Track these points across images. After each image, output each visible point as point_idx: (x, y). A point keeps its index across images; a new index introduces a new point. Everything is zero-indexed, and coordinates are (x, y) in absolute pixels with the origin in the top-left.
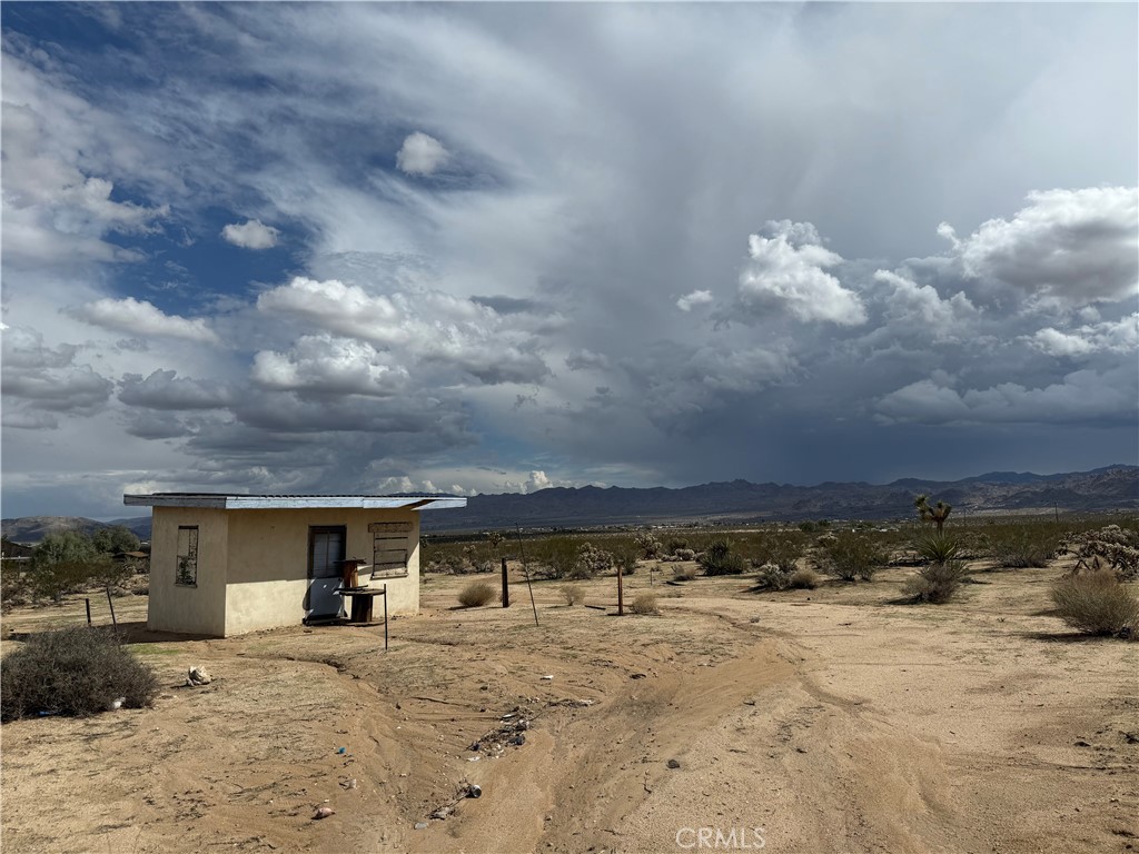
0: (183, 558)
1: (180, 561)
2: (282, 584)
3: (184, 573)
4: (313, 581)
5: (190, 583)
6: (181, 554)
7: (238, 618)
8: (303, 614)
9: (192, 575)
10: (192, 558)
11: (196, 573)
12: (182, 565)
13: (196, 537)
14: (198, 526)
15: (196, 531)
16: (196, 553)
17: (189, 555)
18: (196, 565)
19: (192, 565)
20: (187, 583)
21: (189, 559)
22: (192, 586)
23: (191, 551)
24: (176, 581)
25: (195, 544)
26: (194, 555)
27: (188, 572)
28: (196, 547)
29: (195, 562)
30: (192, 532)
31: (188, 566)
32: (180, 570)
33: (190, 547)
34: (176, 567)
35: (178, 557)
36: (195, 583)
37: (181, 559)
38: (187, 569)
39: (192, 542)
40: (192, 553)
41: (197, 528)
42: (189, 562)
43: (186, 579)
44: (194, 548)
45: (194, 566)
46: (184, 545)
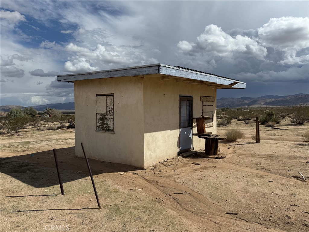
0: (101, 115)
1: (99, 116)
2: (169, 132)
3: (102, 124)
4: (181, 129)
5: (109, 131)
6: (99, 111)
7: (151, 155)
8: (178, 150)
9: (110, 125)
10: (110, 114)
11: (113, 124)
12: (100, 119)
13: (113, 101)
14: (113, 94)
15: (112, 97)
16: (113, 111)
17: (107, 112)
18: (113, 119)
19: (110, 119)
20: (106, 130)
21: (107, 115)
22: (111, 132)
23: (108, 110)
24: (96, 129)
25: (111, 105)
26: (111, 113)
27: (106, 123)
28: (112, 108)
29: (112, 117)
30: (108, 98)
31: (106, 119)
32: (100, 123)
33: (107, 107)
34: (96, 120)
35: (97, 113)
36: (113, 130)
37: (99, 115)
38: (105, 122)
39: (109, 104)
40: (109, 111)
41: (113, 95)
42: (107, 117)
43: (105, 127)
44: (111, 108)
45: (112, 120)
46: (102, 106)
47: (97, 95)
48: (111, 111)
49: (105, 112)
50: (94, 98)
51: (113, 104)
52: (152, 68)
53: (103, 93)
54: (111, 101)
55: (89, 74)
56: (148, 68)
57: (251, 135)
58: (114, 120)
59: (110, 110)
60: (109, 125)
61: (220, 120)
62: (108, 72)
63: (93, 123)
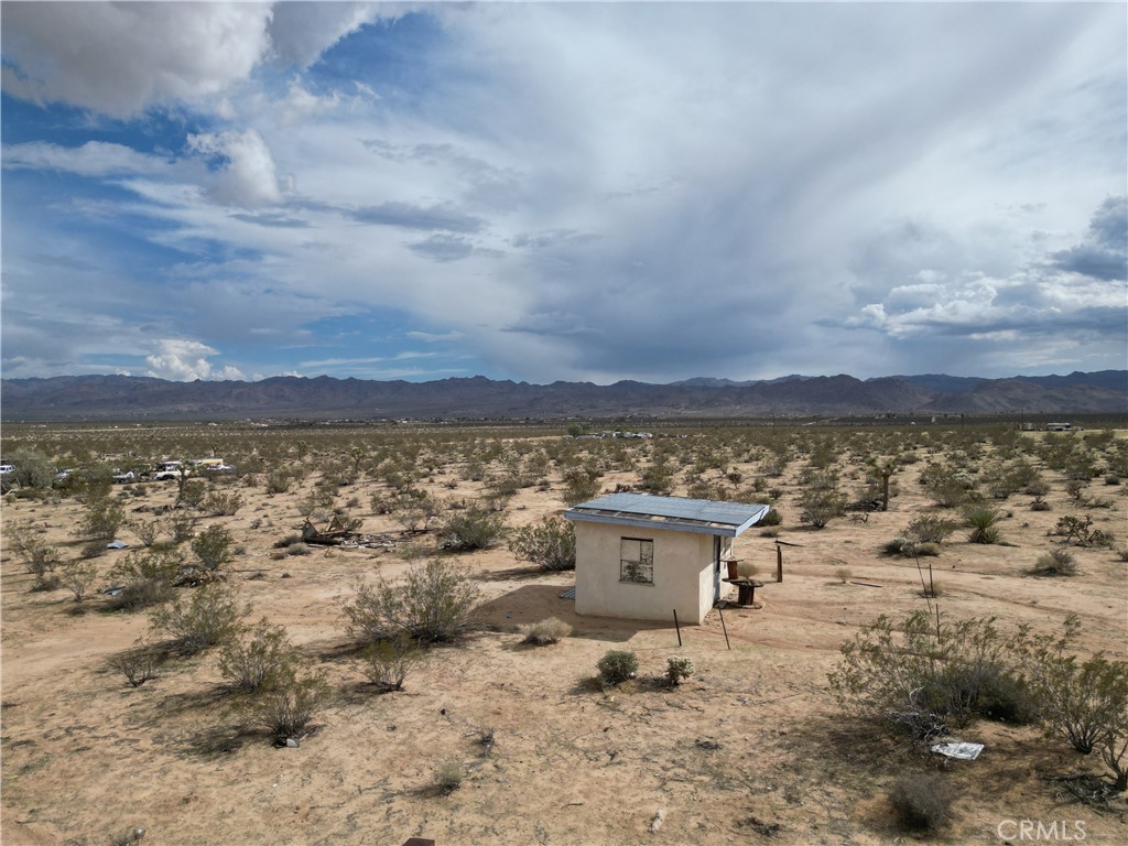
0: (631, 562)
1: (625, 564)
3: (632, 574)
5: (643, 582)
6: (626, 557)
9: (647, 575)
10: (646, 563)
11: (652, 574)
12: (629, 567)
13: (651, 548)
14: (653, 540)
15: (650, 543)
16: (651, 560)
17: (640, 560)
19: (646, 568)
20: (639, 582)
21: (640, 563)
22: (648, 584)
23: (644, 557)
24: (620, 579)
25: (649, 553)
27: (639, 573)
28: (651, 555)
29: (650, 566)
30: (644, 543)
31: (639, 568)
33: (641, 554)
34: (620, 568)
35: (622, 560)
37: (627, 562)
38: (638, 571)
39: (645, 551)
42: (641, 566)
43: (638, 578)
44: (648, 556)
45: (649, 570)
46: (633, 552)
47: (623, 538)
48: (647, 560)
49: (637, 559)
50: (618, 540)
51: (653, 552)
53: (633, 537)
54: (649, 548)
58: (652, 570)
59: (646, 557)
60: (644, 576)
63: (615, 572)
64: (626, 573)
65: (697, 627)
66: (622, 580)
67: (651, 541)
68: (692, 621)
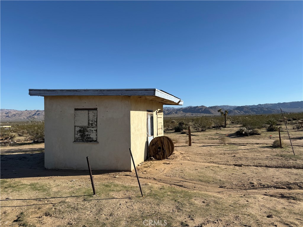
0: (81, 127)
1: (78, 129)
3: (83, 136)
5: (91, 141)
6: (78, 124)
9: (93, 136)
10: (92, 126)
11: (97, 135)
12: (80, 131)
13: (96, 115)
14: (97, 108)
15: (95, 111)
16: (96, 124)
17: (88, 125)
18: (96, 130)
19: (92, 131)
20: (87, 141)
21: (88, 127)
22: (94, 143)
23: (91, 122)
24: (74, 141)
25: (94, 119)
26: (94, 125)
27: (87, 135)
28: (96, 121)
29: (95, 129)
30: (91, 112)
31: (87, 131)
32: (79, 134)
33: (89, 120)
34: (74, 132)
35: (75, 126)
36: (96, 141)
37: (79, 127)
38: (87, 133)
39: (91, 118)
40: (92, 124)
41: (97, 110)
42: (88, 129)
43: (86, 139)
44: (93, 121)
45: (94, 132)
46: (83, 120)
47: (76, 109)
48: (93, 124)
49: (86, 124)
50: (73, 111)
51: (97, 118)
52: (148, 91)
53: (83, 108)
54: (94, 115)
55: (76, 91)
56: (144, 91)
57: (185, 141)
58: (97, 132)
59: (92, 122)
60: (91, 136)
61: (165, 129)
62: (101, 91)
63: (71, 135)
64: (78, 136)
65: (128, 173)
66: (76, 141)
67: (96, 109)
68: (126, 169)
